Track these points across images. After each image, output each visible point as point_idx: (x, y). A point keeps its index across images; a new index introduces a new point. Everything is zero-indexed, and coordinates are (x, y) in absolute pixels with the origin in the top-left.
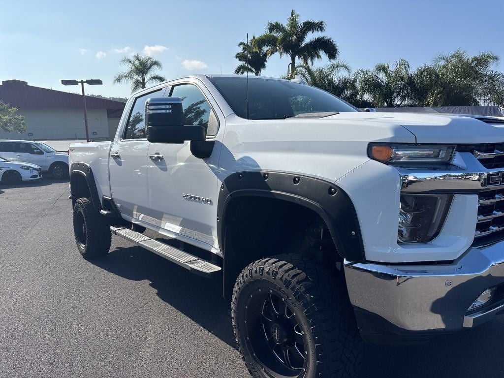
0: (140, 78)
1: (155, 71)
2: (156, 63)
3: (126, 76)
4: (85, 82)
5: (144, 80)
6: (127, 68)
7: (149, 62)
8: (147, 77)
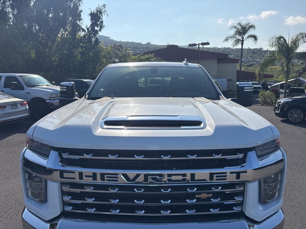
0: (240, 38)
1: (251, 32)
2: (252, 26)
3: (231, 37)
4: (200, 44)
5: (243, 38)
6: (233, 32)
7: (248, 26)
8: (246, 36)
